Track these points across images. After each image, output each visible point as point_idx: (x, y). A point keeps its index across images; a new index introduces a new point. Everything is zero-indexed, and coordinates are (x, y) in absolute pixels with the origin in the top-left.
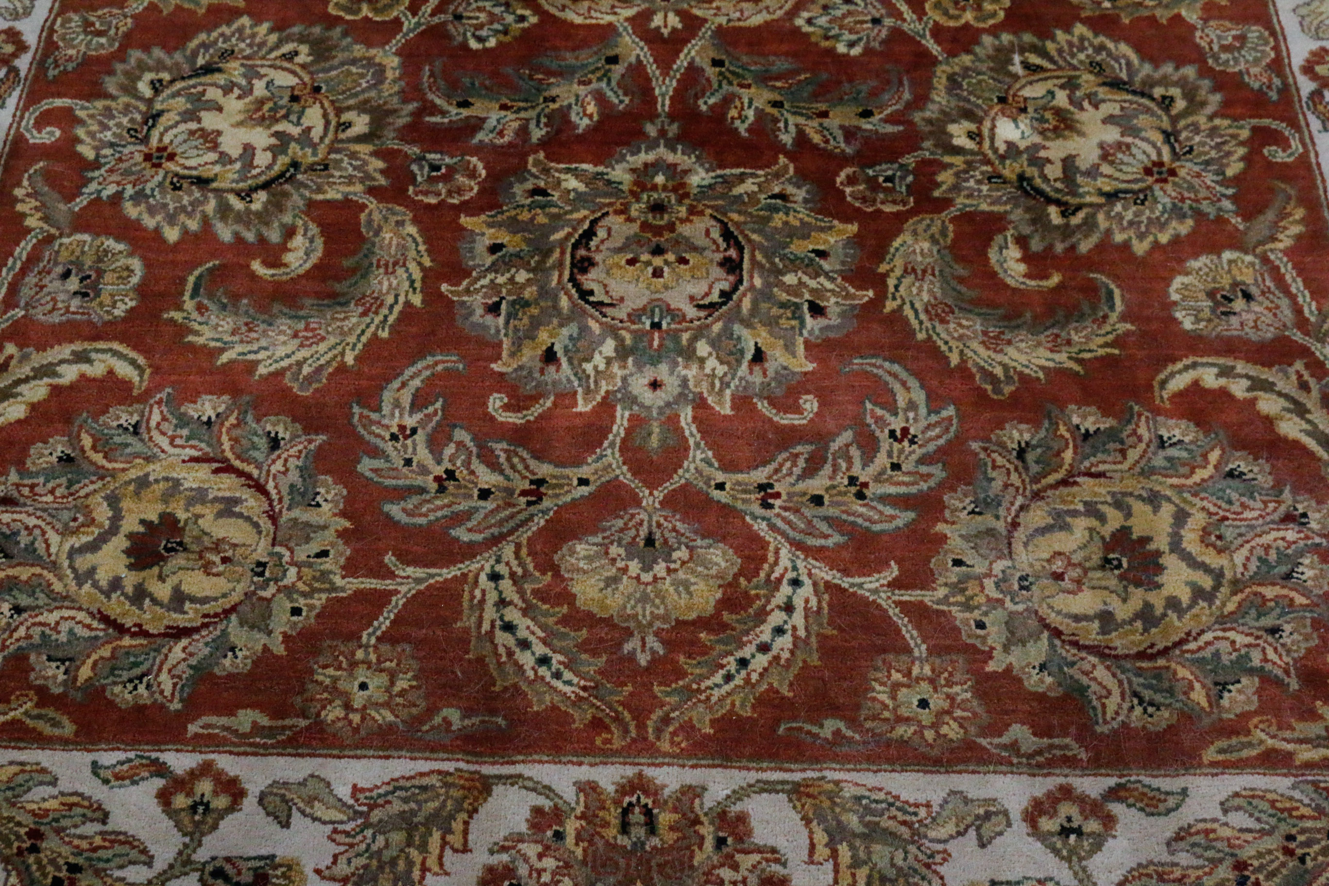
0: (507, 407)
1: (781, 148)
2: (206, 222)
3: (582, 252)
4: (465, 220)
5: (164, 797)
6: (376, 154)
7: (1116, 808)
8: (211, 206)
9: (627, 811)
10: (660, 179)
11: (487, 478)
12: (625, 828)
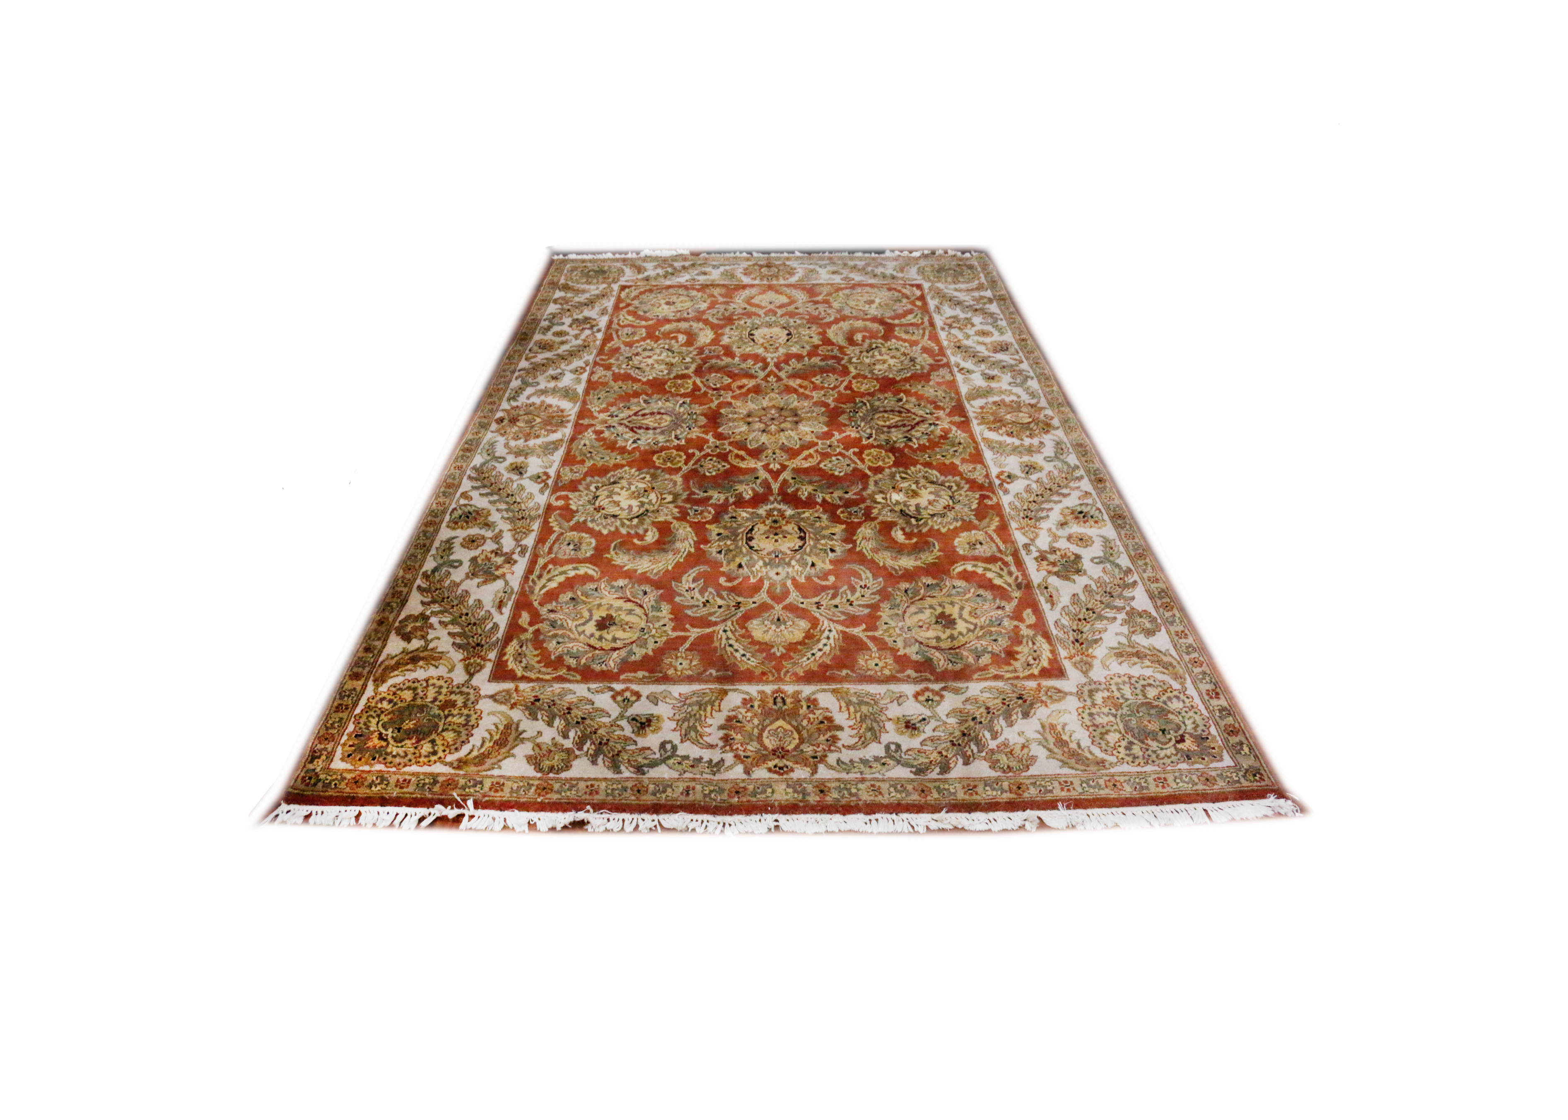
0: (726, 581)
1: (817, 503)
2: (617, 527)
3: (749, 535)
4: (707, 526)
5: (614, 698)
6: (676, 507)
7: (944, 693)
8: (618, 523)
9: (775, 699)
10: (775, 513)
11: (720, 602)
12: (775, 703)
